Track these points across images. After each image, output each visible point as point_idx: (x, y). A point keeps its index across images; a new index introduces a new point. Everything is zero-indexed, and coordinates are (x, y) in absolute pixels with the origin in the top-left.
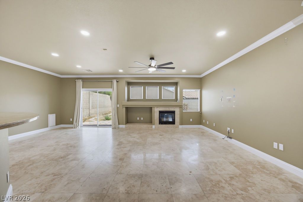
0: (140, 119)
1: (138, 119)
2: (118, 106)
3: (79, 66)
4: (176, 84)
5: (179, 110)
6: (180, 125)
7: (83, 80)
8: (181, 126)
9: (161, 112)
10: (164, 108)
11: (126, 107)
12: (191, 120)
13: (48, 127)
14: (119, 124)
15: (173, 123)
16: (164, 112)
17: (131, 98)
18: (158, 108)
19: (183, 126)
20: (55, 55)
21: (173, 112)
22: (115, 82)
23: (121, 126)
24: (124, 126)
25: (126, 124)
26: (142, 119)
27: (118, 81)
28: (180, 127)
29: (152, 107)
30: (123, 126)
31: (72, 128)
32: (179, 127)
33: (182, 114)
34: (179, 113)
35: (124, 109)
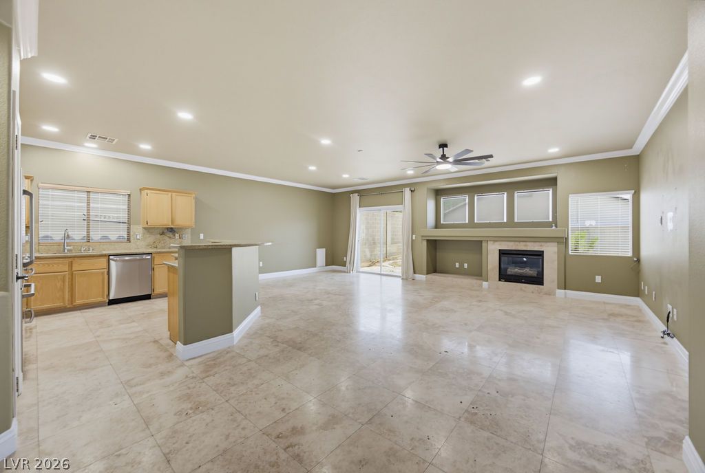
0: (461, 265)
1: (457, 265)
2: (414, 238)
3: (346, 176)
4: (552, 182)
5: (555, 249)
6: (558, 288)
7: (360, 193)
8: (563, 291)
9: (503, 253)
10: (512, 243)
11: (428, 240)
12: (598, 279)
13: (315, 267)
14: (414, 273)
15: (538, 280)
16: (513, 252)
17: (442, 222)
18: (496, 243)
19: (568, 292)
20: (312, 168)
21: (540, 254)
22: (407, 192)
23: (418, 276)
24: (425, 276)
25: (427, 274)
26: (466, 266)
27: (413, 189)
28: (560, 293)
29: (481, 241)
30: (421, 277)
31: (345, 272)
32: (555, 295)
33: (564, 260)
34: (555, 257)
35: (425, 243)
